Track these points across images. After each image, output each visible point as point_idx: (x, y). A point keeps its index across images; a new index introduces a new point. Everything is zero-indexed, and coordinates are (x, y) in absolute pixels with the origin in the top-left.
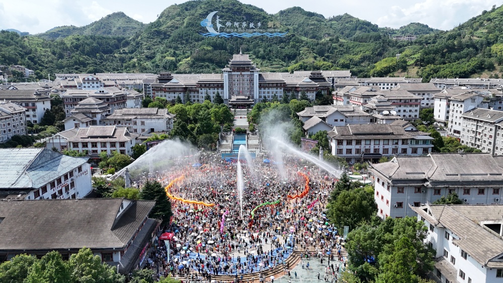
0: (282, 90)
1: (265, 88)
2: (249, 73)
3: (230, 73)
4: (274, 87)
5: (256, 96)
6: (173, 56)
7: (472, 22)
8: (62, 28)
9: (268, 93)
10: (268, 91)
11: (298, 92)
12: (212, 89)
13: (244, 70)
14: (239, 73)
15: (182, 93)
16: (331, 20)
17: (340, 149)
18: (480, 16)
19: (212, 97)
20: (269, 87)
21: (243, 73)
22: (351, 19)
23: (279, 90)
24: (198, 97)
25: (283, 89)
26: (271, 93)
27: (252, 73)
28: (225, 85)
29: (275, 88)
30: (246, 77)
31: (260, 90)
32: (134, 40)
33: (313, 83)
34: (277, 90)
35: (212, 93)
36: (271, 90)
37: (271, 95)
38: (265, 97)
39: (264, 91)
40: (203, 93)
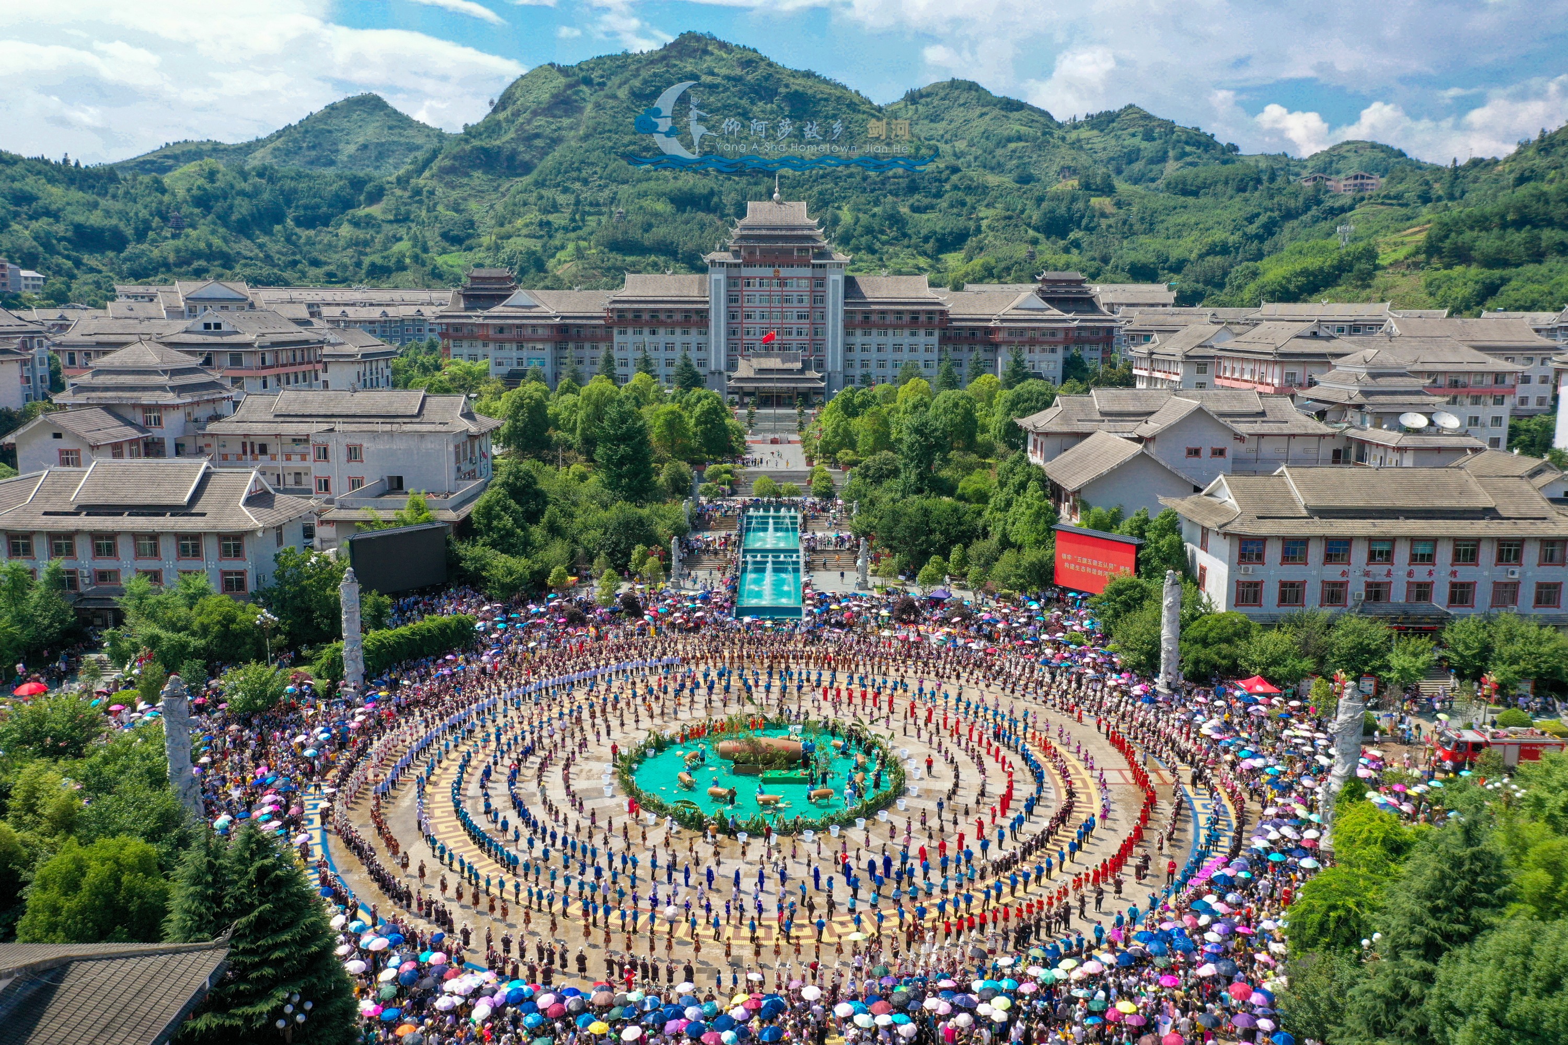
0: (935, 339)
1: (868, 330)
2: (807, 272)
3: (734, 272)
4: (902, 327)
5: (834, 358)
9: (881, 348)
10: (881, 340)
11: (994, 347)
12: (661, 331)
13: (786, 258)
14: (768, 272)
15: (549, 349)
16: (1078, 126)
17: (1250, 585)
19: (663, 363)
20: (884, 328)
21: (784, 272)
22: (1149, 125)
23: (922, 338)
24: (609, 362)
25: (937, 333)
26: (890, 348)
27: (819, 273)
28: (713, 315)
29: (907, 332)
30: (795, 285)
31: (850, 340)
32: (402, 182)
33: (1055, 312)
34: (913, 340)
35: (663, 347)
36: (890, 338)
37: (891, 356)
38: (867, 365)
39: (866, 340)
40: (630, 346)
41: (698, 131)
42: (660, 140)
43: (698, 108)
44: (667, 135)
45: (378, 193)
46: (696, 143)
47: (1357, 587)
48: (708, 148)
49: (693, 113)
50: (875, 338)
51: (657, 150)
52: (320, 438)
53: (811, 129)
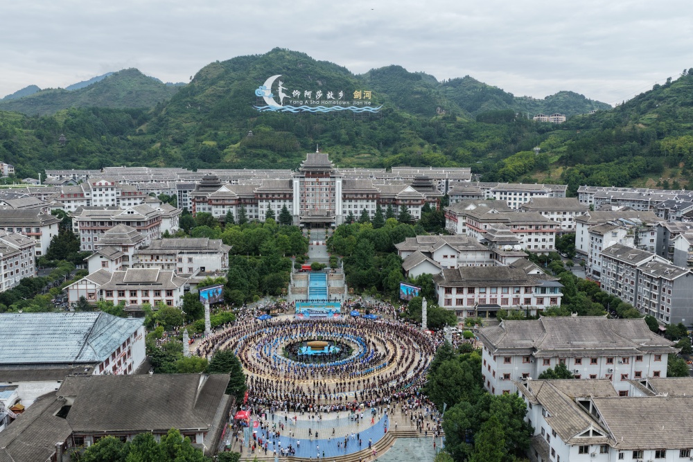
0: (375, 203)
1: (350, 200)
2: (328, 180)
3: (302, 180)
4: (363, 199)
5: (339, 211)
6: (214, 140)
7: (640, 100)
8: (46, 92)
9: (356, 206)
10: (356, 203)
11: (396, 205)
12: (276, 201)
13: (321, 175)
14: (314, 180)
15: (234, 207)
16: (445, 84)
17: (449, 300)
18: (650, 91)
19: (276, 212)
20: (356, 200)
21: (320, 180)
22: (475, 85)
23: (370, 203)
24: (256, 211)
25: (376, 201)
26: (359, 207)
27: (333, 180)
28: (294, 195)
29: (365, 201)
30: (324, 184)
31: (345, 203)
32: (156, 114)
33: (418, 193)
34: (367, 203)
35: (276, 206)
36: (359, 203)
37: (359, 209)
38: (350, 212)
39: (350, 203)
40: (264, 207)
41: (282, 96)
42: (266, 99)
43: (282, 86)
44: (269, 97)
45: (144, 120)
46: (281, 100)
47: (477, 300)
48: (286, 102)
49: (280, 88)
50: (353, 203)
51: (265, 103)
52: (180, 256)
53: (330, 95)
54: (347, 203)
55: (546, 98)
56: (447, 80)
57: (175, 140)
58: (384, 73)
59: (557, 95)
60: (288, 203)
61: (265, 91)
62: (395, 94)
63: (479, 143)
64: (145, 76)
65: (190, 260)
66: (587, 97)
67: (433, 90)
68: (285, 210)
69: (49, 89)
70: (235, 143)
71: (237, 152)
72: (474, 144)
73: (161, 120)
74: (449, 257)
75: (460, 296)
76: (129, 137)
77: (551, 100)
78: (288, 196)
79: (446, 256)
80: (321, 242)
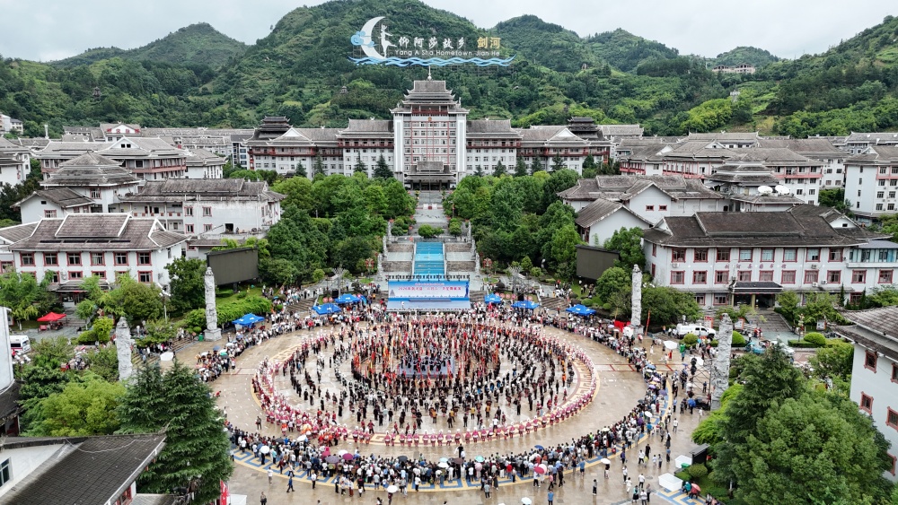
0: (514, 154)
1: (478, 149)
2: (446, 118)
3: (407, 119)
4: (497, 148)
5: (461, 165)
6: (298, 100)
8: (95, 53)
9: (486, 159)
10: (486, 154)
11: (546, 157)
12: (369, 151)
13: (435, 111)
15: (308, 159)
16: (591, 41)
17: (678, 273)
18: (880, 26)
19: (370, 168)
20: (487, 148)
21: (434, 118)
22: (629, 39)
23: (507, 153)
24: (341, 167)
26: (490, 159)
27: (452, 119)
28: (396, 142)
29: (500, 151)
30: (440, 125)
31: (469, 154)
34: (503, 154)
35: (370, 159)
36: (491, 154)
37: (491, 163)
38: (479, 168)
39: (478, 155)
41: (386, 44)
42: (365, 49)
43: (386, 31)
44: (369, 46)
45: (209, 77)
46: (385, 50)
47: (733, 274)
48: (391, 52)
49: (383, 34)
50: (482, 154)
51: (363, 54)
52: (189, 204)
53: (447, 43)
54: (474, 153)
55: (719, 56)
56: (593, 35)
57: (247, 100)
58: (514, 25)
59: (733, 52)
60: (386, 154)
61: (363, 38)
62: (529, 50)
63: (642, 101)
64: (218, 33)
65: (207, 211)
66: (773, 53)
67: (576, 45)
68: (382, 163)
69: (100, 48)
70: (323, 102)
71: (326, 112)
72: (636, 102)
73: (231, 76)
74: (656, 208)
75: (701, 266)
76: (190, 98)
77: (726, 58)
78: (386, 143)
79: (651, 208)
80: (434, 206)
